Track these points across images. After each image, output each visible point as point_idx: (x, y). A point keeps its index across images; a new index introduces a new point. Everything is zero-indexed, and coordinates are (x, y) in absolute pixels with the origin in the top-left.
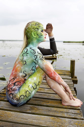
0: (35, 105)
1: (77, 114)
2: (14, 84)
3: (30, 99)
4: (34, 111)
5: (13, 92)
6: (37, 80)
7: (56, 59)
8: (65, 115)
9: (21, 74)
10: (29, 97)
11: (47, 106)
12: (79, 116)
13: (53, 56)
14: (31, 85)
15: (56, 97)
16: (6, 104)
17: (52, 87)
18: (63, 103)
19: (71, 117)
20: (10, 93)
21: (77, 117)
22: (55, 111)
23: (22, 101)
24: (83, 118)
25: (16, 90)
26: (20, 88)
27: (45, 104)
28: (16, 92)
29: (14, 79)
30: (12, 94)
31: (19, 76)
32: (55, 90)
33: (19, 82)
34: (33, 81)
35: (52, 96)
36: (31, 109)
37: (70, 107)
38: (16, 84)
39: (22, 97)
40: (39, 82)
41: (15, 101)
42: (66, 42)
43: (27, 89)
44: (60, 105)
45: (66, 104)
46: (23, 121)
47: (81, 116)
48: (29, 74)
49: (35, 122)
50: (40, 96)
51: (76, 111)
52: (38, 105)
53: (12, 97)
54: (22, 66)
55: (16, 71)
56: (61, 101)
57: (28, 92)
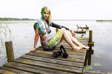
5: (45, 44)
6: (58, 36)
10: (54, 45)
13: (83, 31)
14: (55, 39)
25: (46, 42)
30: (45, 45)
34: (56, 37)
39: (50, 45)
40: (59, 38)
41: (47, 47)
42: (99, 21)
43: (53, 41)
57: (53, 43)
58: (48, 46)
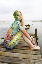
0: (18, 49)
1: (37, 53)
2: (8, 39)
3: (15, 46)
4: (17, 52)
7: (28, 29)
8: (32, 53)
9: (11, 34)
10: (15, 45)
11: (23, 49)
12: (38, 54)
13: (27, 28)
15: (28, 45)
16: (4, 49)
17: (25, 40)
18: (31, 48)
19: (34, 54)
20: (6, 43)
21: (37, 54)
22: (27, 52)
23: (12, 47)
24: (40, 54)
25: (9, 42)
26: (10, 41)
27: (22, 49)
28: (9, 43)
29: (8, 37)
30: (7, 44)
31: (10, 35)
32: (27, 42)
33: (10, 38)
35: (26, 45)
36: (16, 51)
37: (34, 50)
38: (9, 39)
39: (12, 45)
40: (19, 38)
41: (8, 47)
44: (30, 49)
45: (32, 48)
46: (12, 56)
47: (39, 53)
48: (14, 34)
49: (17, 56)
50: (20, 45)
51: (37, 51)
52: (19, 49)
53: (7, 45)
54: (12, 30)
55: (9, 33)
56: (30, 47)
57: (14, 43)
58: (10, 46)
